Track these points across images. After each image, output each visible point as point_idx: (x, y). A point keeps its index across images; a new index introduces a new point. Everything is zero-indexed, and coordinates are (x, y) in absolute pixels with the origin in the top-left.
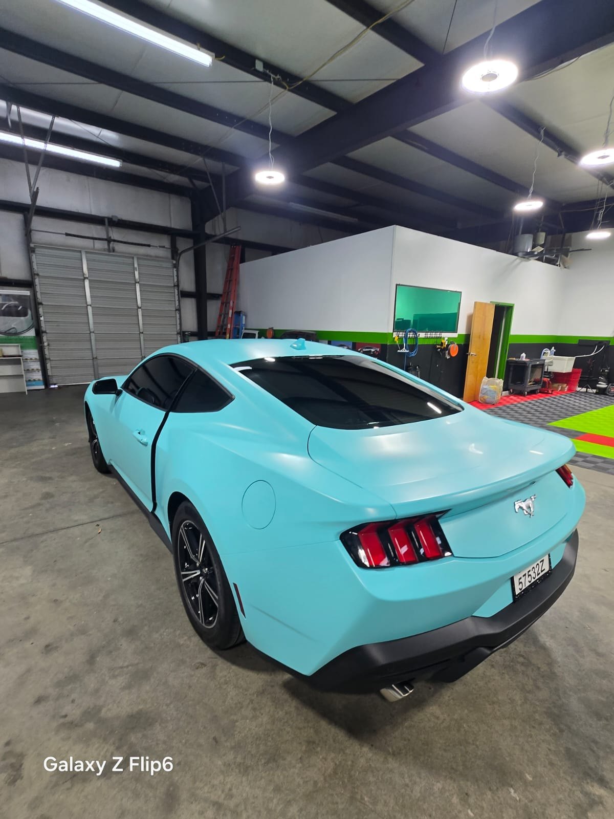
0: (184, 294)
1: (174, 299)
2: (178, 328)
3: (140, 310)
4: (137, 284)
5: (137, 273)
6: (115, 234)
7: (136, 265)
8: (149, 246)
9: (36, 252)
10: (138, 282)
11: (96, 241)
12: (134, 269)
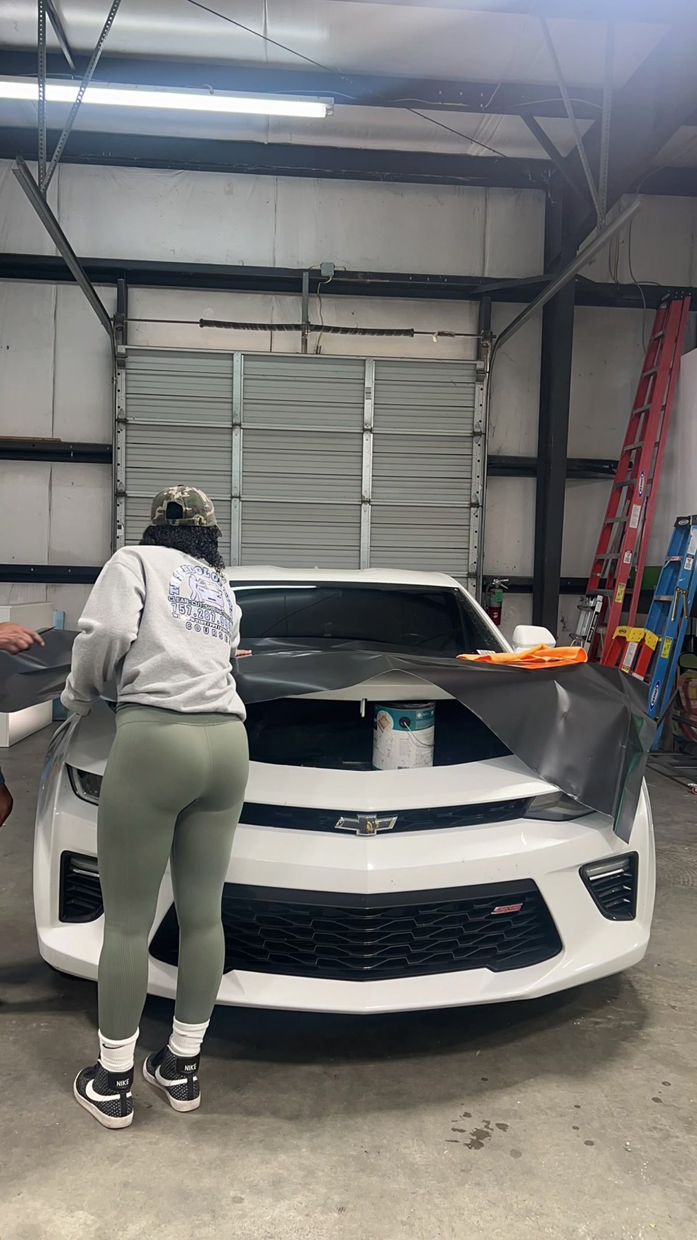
0: (499, 467)
1: (467, 475)
2: (473, 558)
3: (366, 508)
4: (365, 436)
5: (369, 405)
6: (326, 311)
7: (369, 383)
8: (410, 332)
9: (129, 366)
10: (371, 430)
11: (277, 333)
12: (364, 393)
